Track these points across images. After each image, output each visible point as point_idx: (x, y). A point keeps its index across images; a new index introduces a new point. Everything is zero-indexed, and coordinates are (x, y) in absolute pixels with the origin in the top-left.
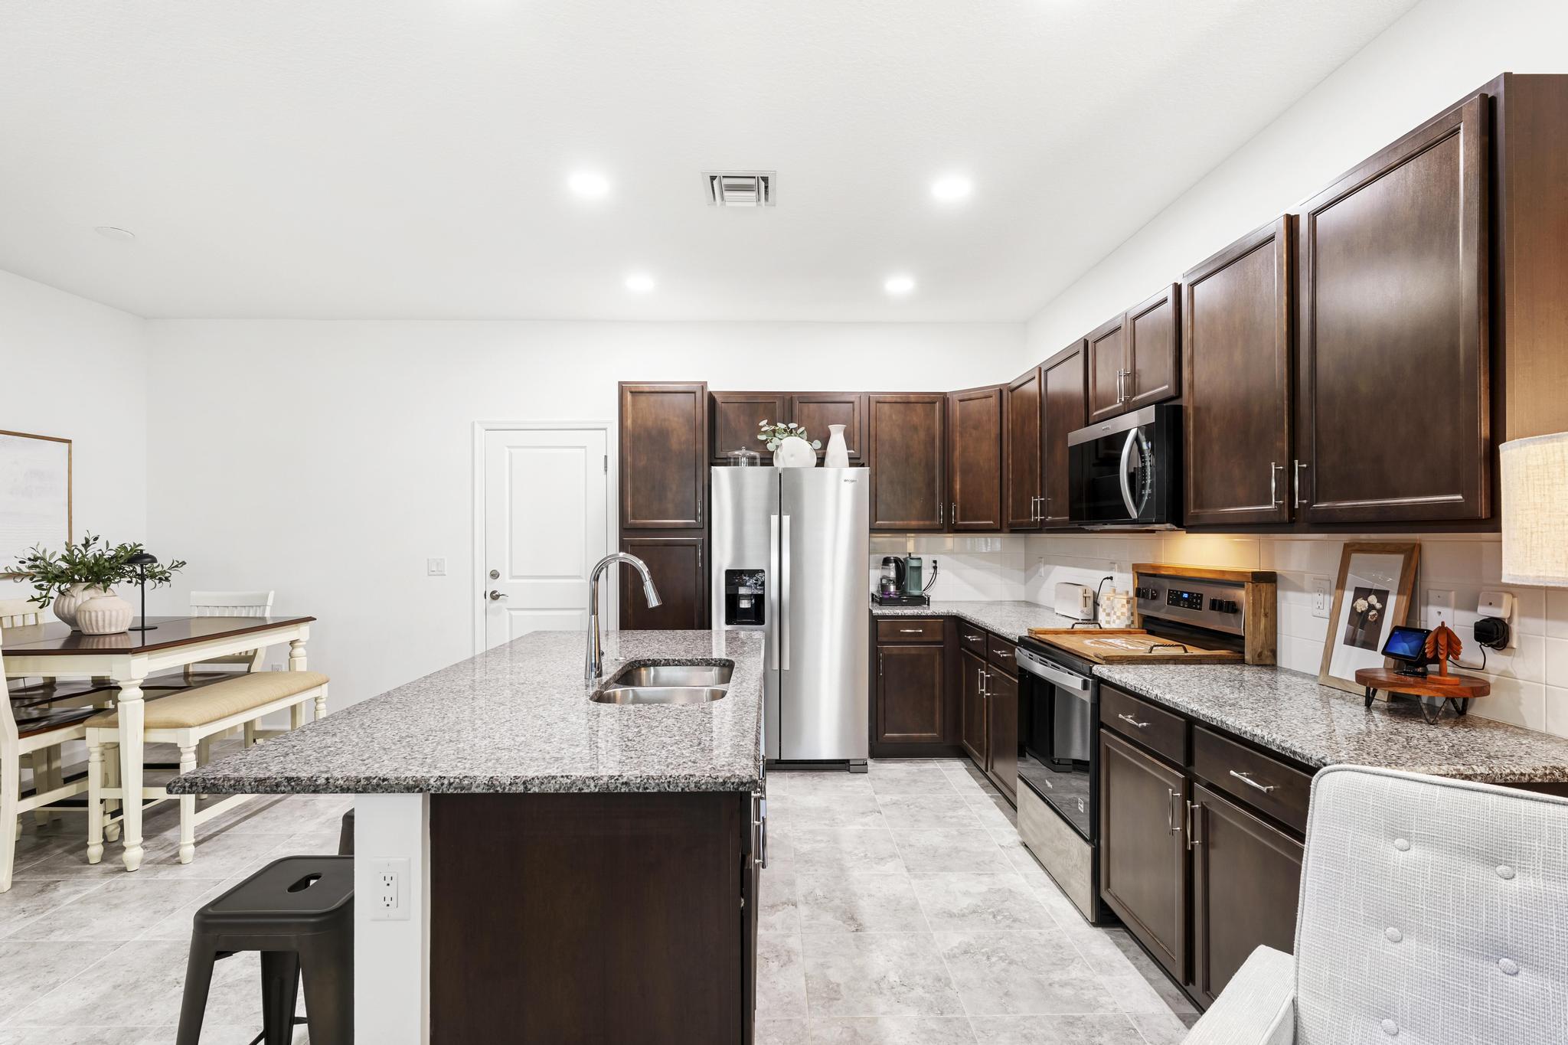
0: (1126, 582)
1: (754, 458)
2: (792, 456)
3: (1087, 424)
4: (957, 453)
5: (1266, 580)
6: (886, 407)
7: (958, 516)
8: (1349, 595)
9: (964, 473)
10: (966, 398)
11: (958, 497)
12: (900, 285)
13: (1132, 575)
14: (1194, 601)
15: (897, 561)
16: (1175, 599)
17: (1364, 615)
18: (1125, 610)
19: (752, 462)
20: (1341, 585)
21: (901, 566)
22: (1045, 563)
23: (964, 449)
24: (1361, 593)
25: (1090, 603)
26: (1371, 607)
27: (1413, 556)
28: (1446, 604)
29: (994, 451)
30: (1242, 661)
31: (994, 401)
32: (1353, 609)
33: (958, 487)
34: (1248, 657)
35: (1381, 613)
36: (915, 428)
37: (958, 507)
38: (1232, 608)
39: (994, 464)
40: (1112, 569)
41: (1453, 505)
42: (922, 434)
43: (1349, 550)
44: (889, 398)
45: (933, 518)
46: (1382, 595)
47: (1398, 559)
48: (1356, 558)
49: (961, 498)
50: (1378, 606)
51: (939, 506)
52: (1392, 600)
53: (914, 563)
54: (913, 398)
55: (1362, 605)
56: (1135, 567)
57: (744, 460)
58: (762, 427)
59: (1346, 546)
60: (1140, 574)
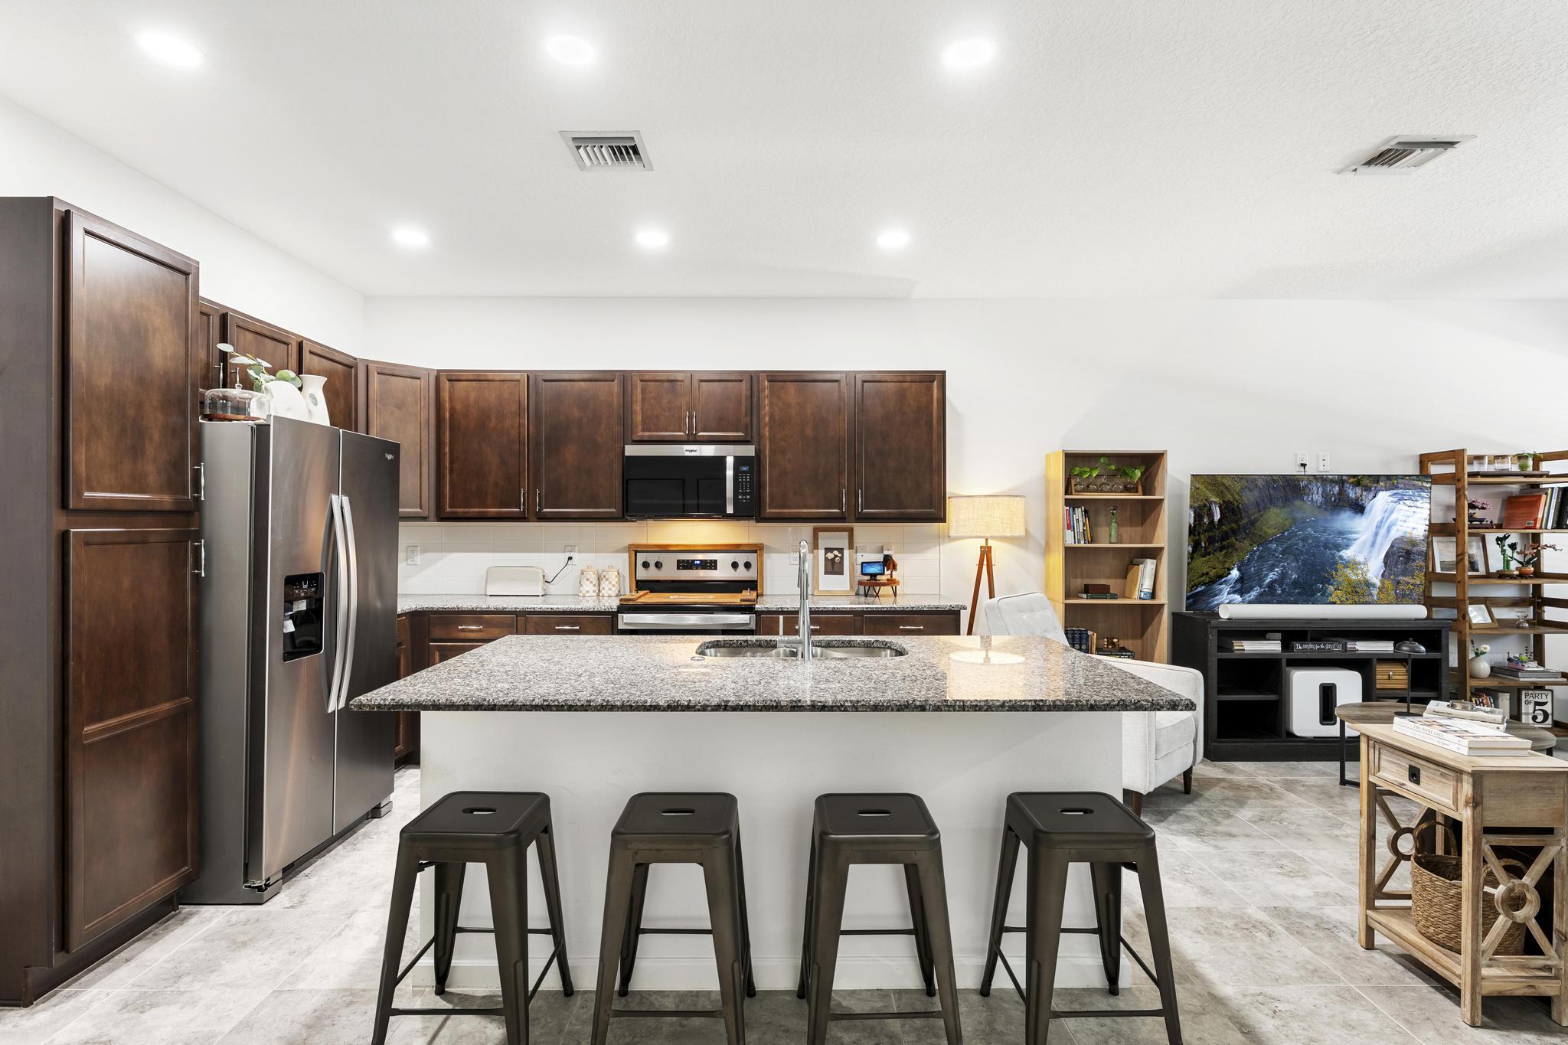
0: (623, 561)
5: (760, 547)
8: (822, 552)
14: (712, 565)
16: (684, 565)
17: (833, 560)
20: (816, 547)
24: (828, 550)
26: (836, 556)
27: (851, 531)
28: (865, 552)
29: (422, 436)
31: (423, 384)
32: (826, 558)
35: (842, 558)
38: (747, 565)
41: (930, 512)
43: (816, 531)
46: (841, 550)
47: (846, 534)
48: (820, 534)
50: (840, 555)
52: (846, 552)
55: (830, 556)
56: (632, 546)
59: (814, 529)
60: (635, 550)
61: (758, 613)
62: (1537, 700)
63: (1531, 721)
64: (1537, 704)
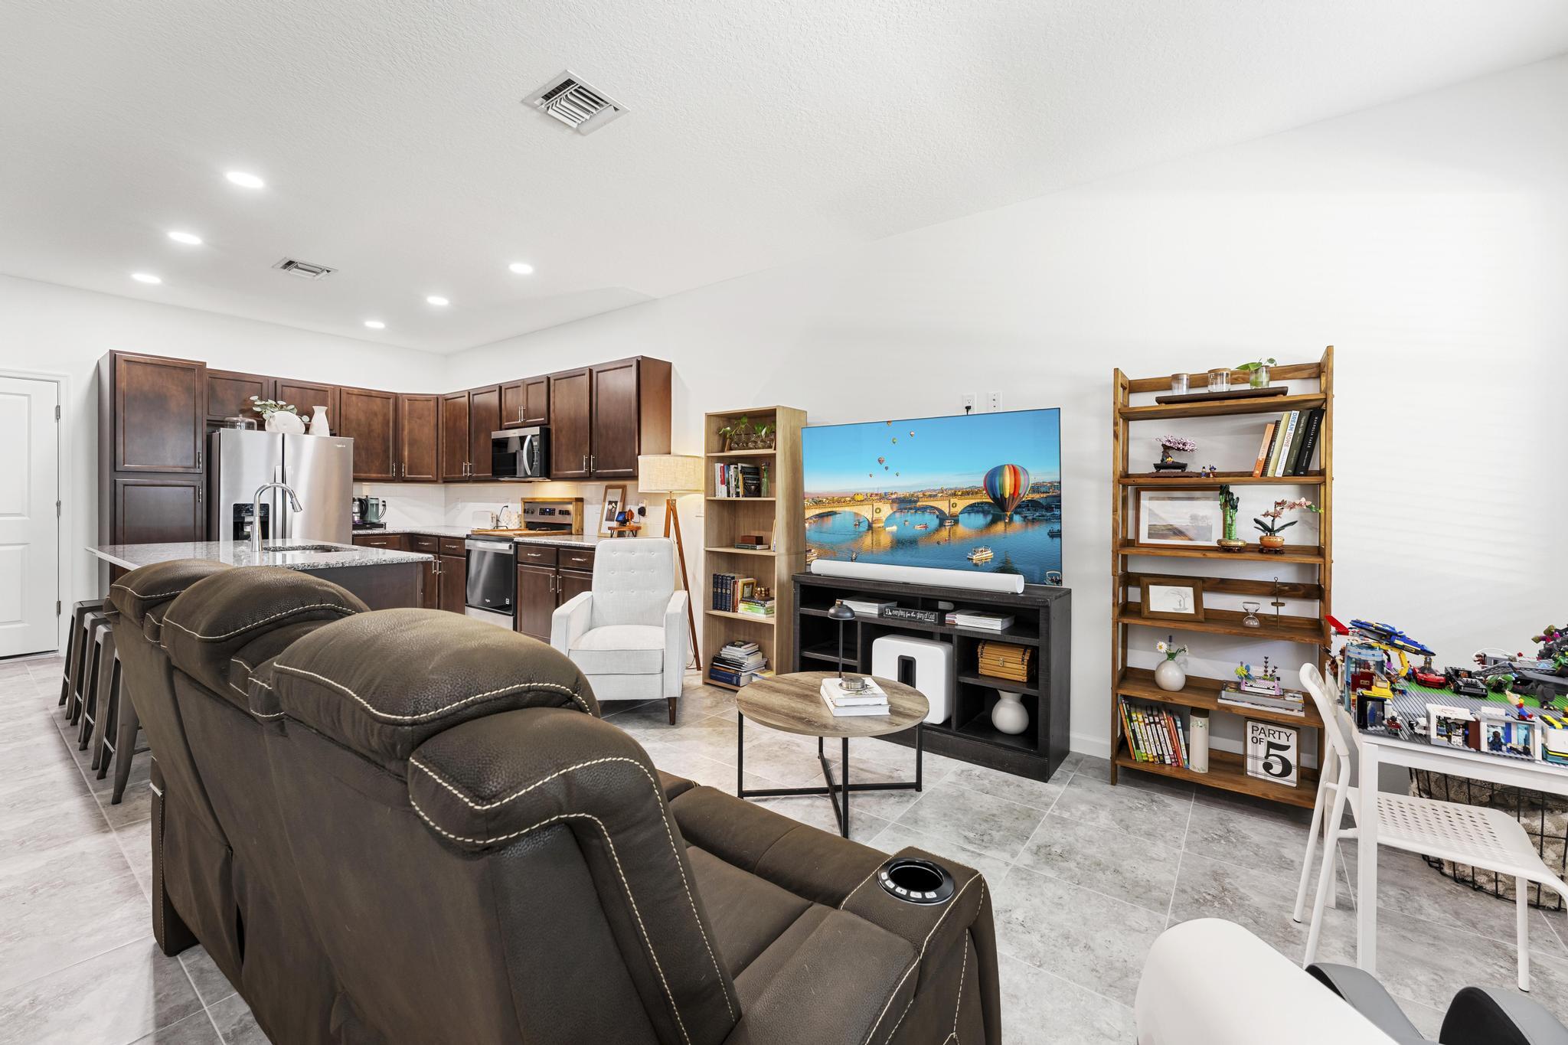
0: (518, 508)
1: (253, 424)
2: (285, 425)
3: (501, 429)
4: (406, 432)
5: (580, 500)
6: (354, 398)
7: (406, 472)
8: (607, 503)
9: (411, 445)
10: (413, 399)
11: (406, 460)
12: (375, 324)
13: (520, 505)
14: (552, 512)
15: (360, 500)
16: (543, 512)
18: (516, 521)
19: (250, 426)
20: (604, 500)
21: (364, 505)
22: (461, 502)
23: (411, 431)
25: (495, 520)
27: (624, 488)
28: (631, 503)
29: (433, 434)
30: (571, 534)
31: (432, 404)
33: (406, 453)
34: (573, 532)
36: (376, 414)
37: (407, 466)
38: (567, 513)
39: (433, 441)
40: (508, 502)
41: (630, 472)
42: (380, 418)
43: (607, 487)
44: (356, 391)
45: (388, 472)
46: (616, 503)
47: (621, 490)
48: (609, 491)
49: (409, 461)
51: (393, 465)
52: (619, 503)
53: (374, 502)
54: (374, 394)
56: (522, 499)
57: (243, 425)
58: (254, 401)
59: (606, 486)
60: (525, 502)
61: (517, 543)
62: (1271, 739)
63: (1261, 770)
64: (1271, 745)
